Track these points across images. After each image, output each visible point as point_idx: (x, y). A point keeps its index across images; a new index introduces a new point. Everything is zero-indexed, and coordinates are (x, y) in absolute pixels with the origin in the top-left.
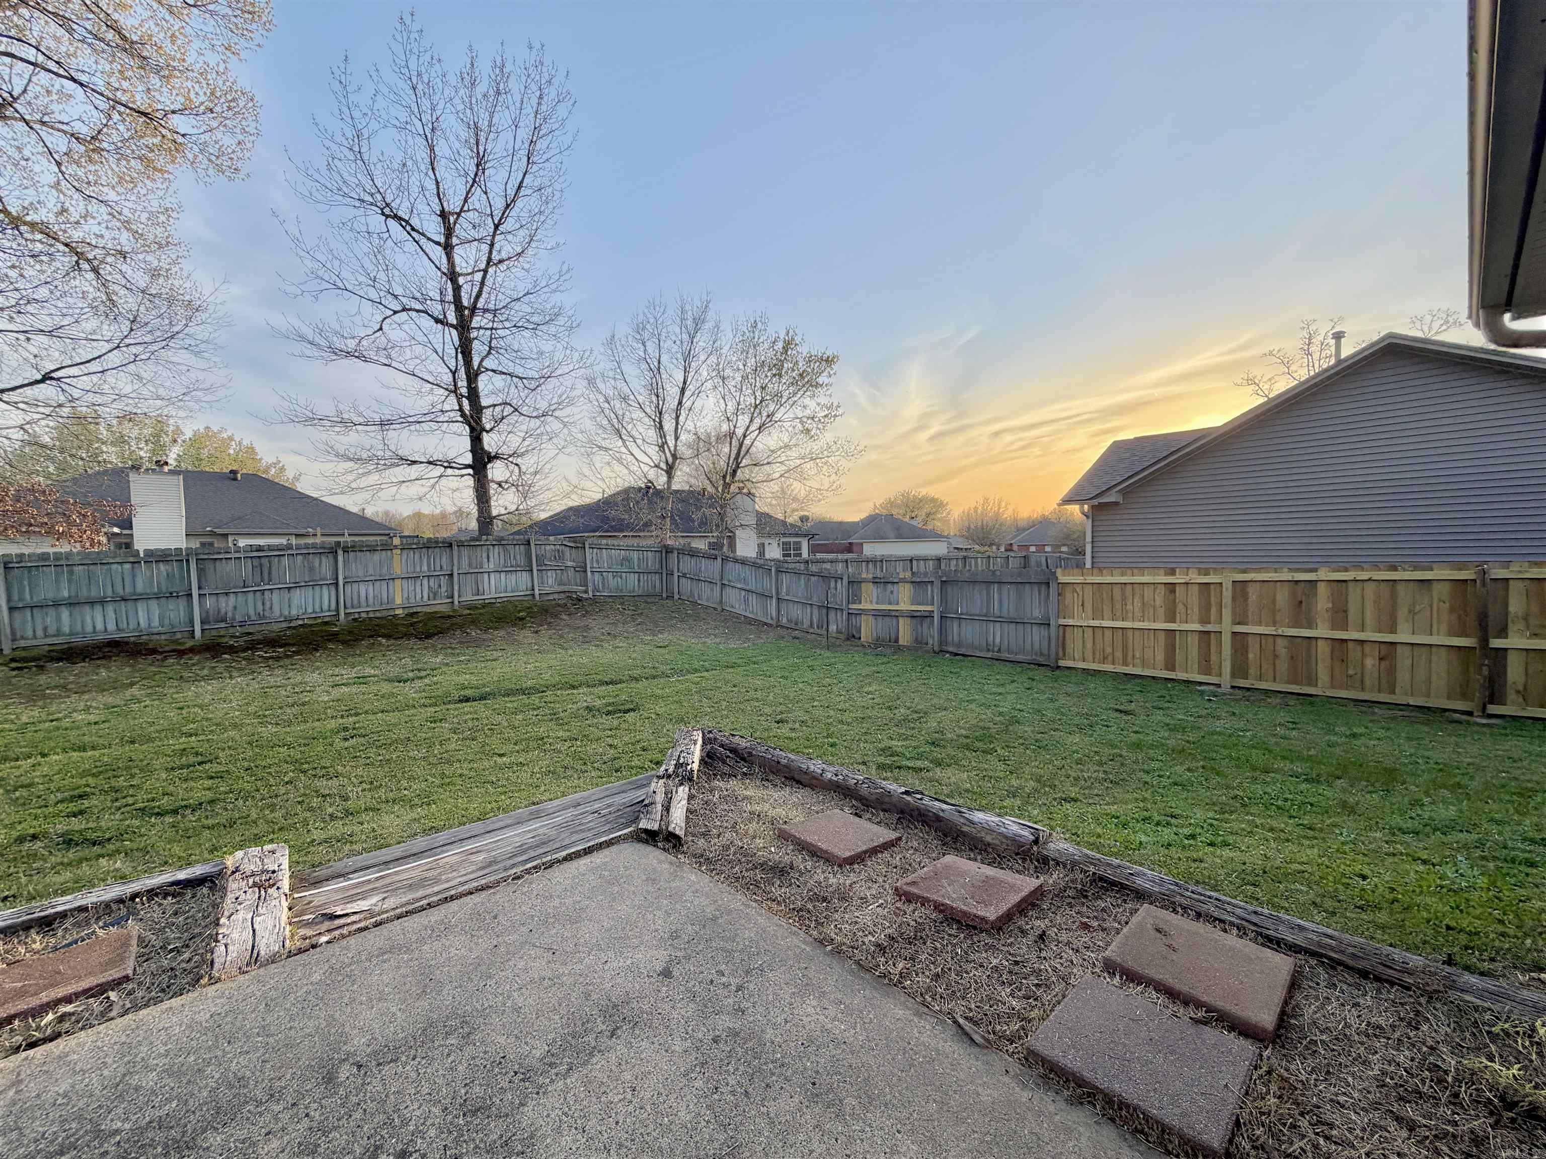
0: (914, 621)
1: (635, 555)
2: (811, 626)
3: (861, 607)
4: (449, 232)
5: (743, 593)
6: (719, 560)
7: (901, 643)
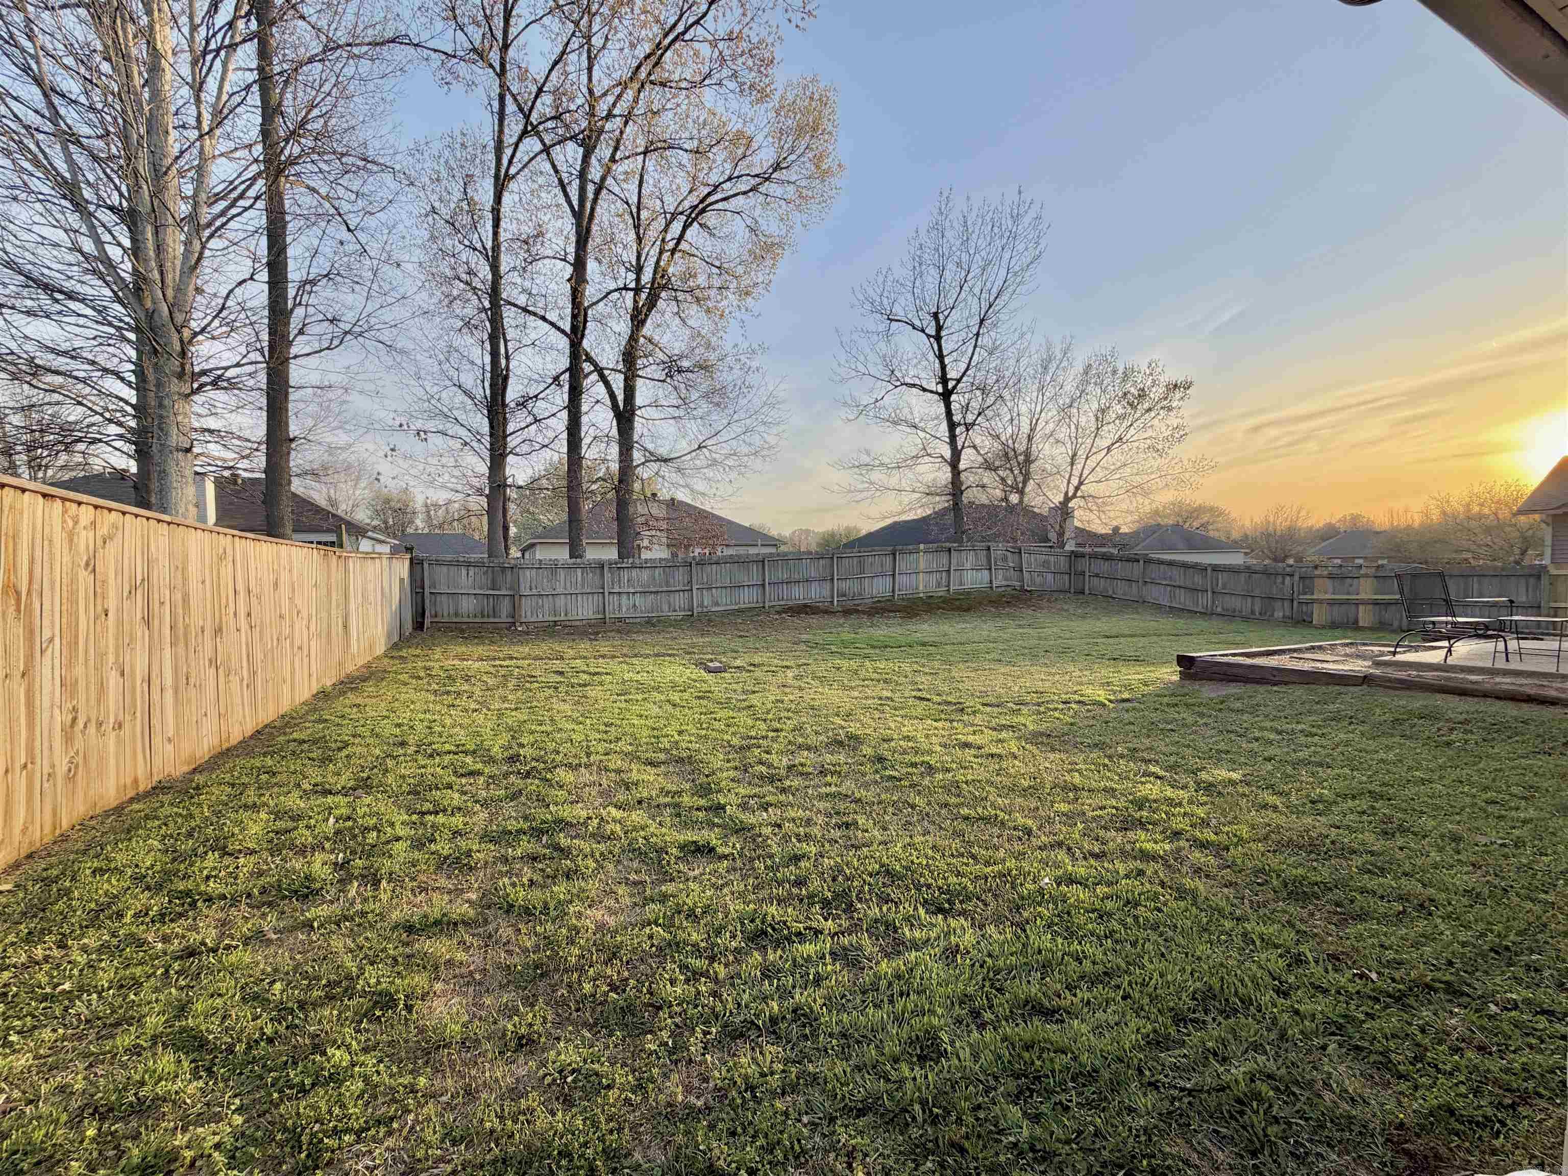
0: (1377, 607)
1: (1052, 559)
2: (1253, 612)
3: (1315, 597)
4: (939, 328)
5: (1169, 588)
6: (1142, 562)
7: (1361, 624)
